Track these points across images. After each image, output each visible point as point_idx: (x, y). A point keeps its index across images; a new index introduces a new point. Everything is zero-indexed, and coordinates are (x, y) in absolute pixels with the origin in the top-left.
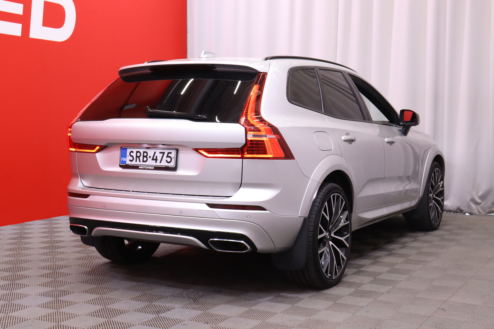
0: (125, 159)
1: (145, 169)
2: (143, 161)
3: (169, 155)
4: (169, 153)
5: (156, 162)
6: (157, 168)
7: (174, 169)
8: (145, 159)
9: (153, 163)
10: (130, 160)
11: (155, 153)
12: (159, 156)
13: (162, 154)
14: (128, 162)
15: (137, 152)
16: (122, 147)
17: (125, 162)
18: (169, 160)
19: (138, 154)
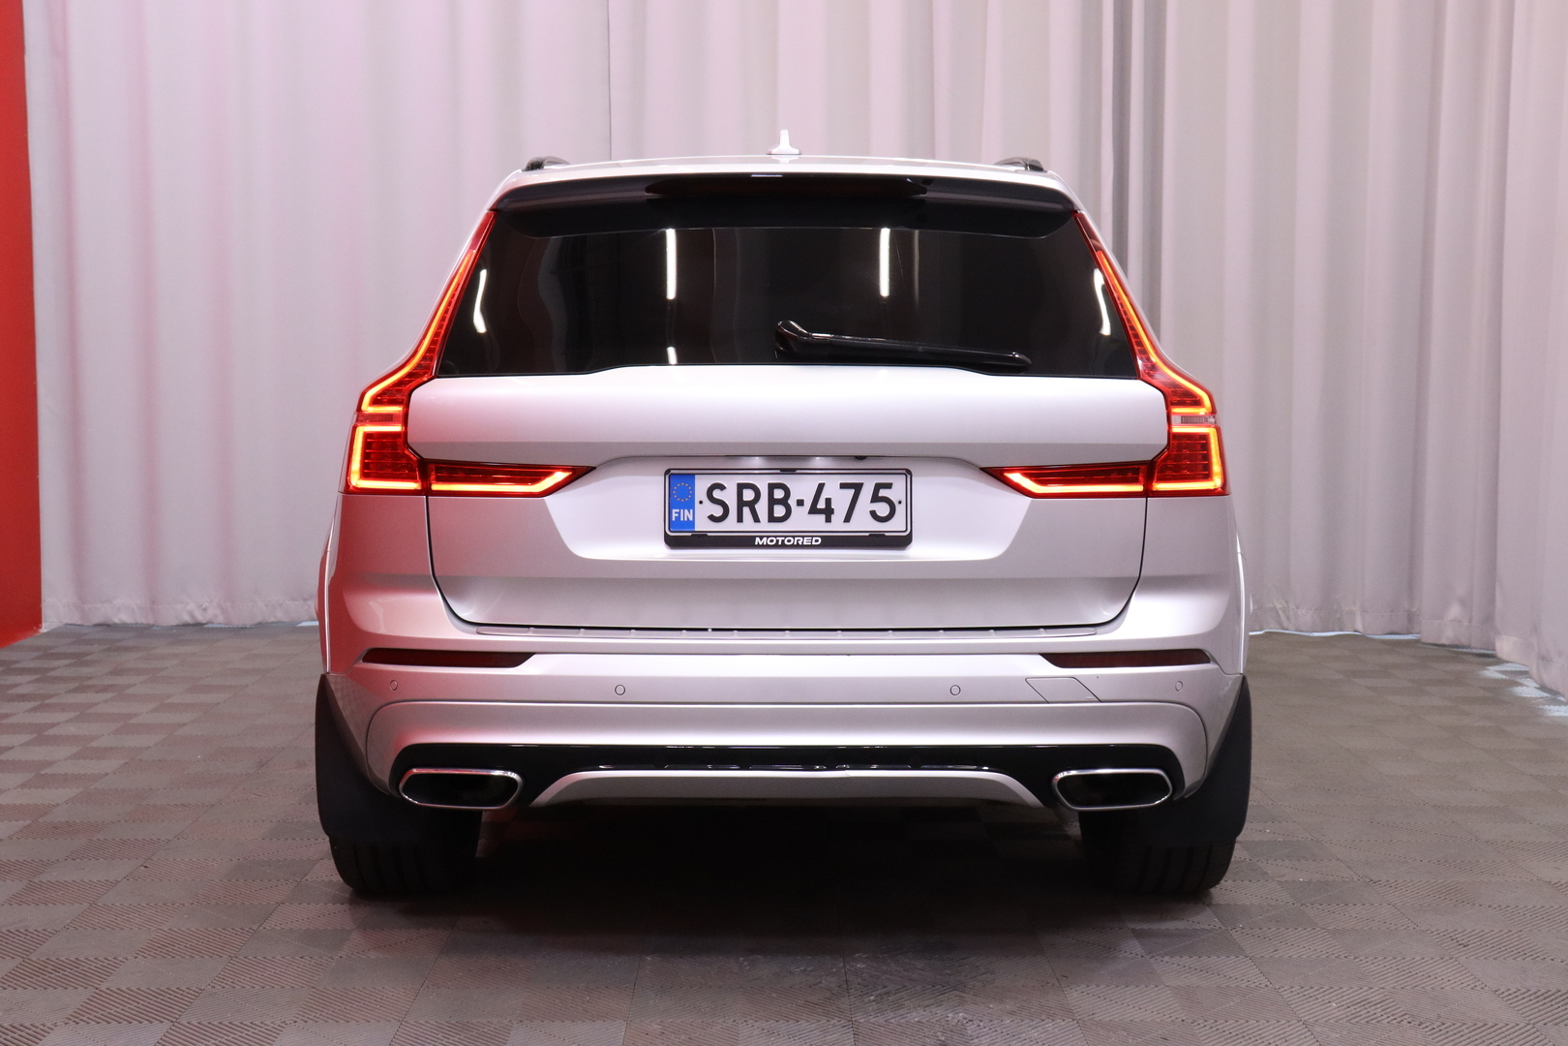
0: (687, 515)
1: (783, 546)
2: (772, 519)
3: (883, 493)
4: (878, 487)
5: (828, 520)
6: (831, 542)
7: (902, 542)
8: (779, 511)
9: (818, 523)
10: (712, 518)
11: (821, 487)
12: (841, 500)
13: (853, 491)
14: (703, 525)
15: (741, 487)
16: (672, 472)
17: (692, 524)
18: (883, 510)
19: (748, 495)
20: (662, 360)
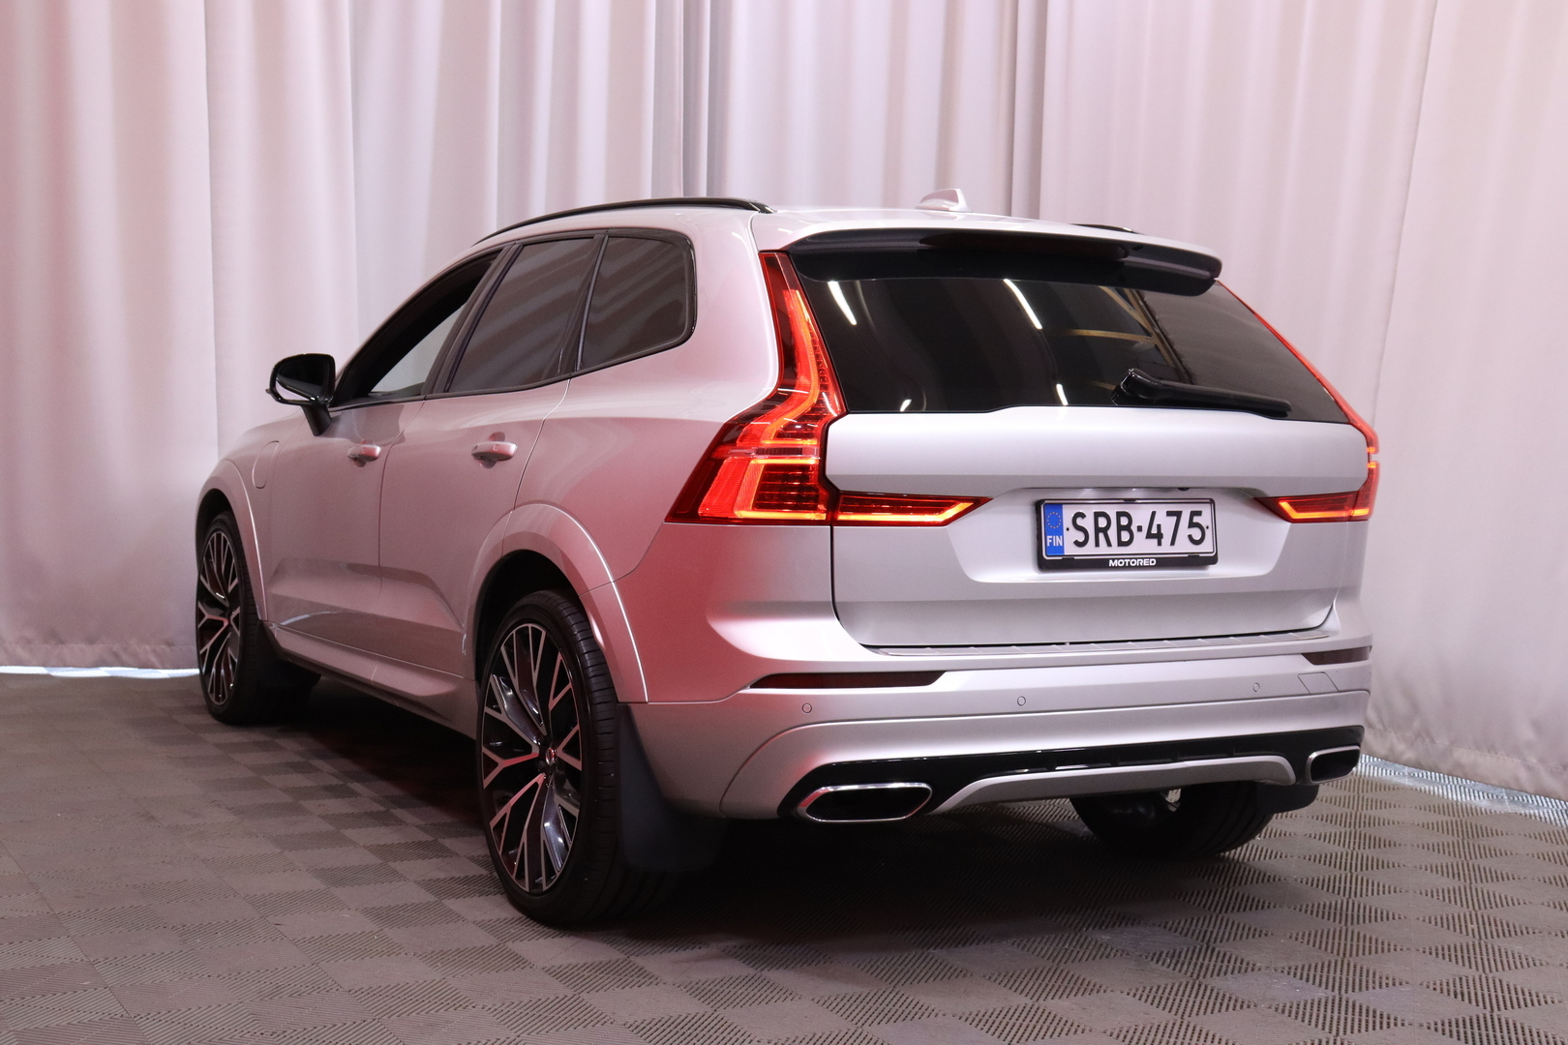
0: (1058, 541)
1: (1129, 567)
2: (1121, 543)
3: (1196, 519)
4: (1194, 514)
5: (1160, 544)
6: (1164, 563)
7: (1213, 560)
8: (1125, 536)
9: (1151, 546)
10: (1077, 543)
11: (1154, 514)
12: (1167, 525)
13: (1175, 518)
14: (1070, 550)
15: (1097, 515)
16: (1046, 502)
17: (1061, 548)
18: (1196, 534)
19: (1102, 522)
20: (1054, 401)
